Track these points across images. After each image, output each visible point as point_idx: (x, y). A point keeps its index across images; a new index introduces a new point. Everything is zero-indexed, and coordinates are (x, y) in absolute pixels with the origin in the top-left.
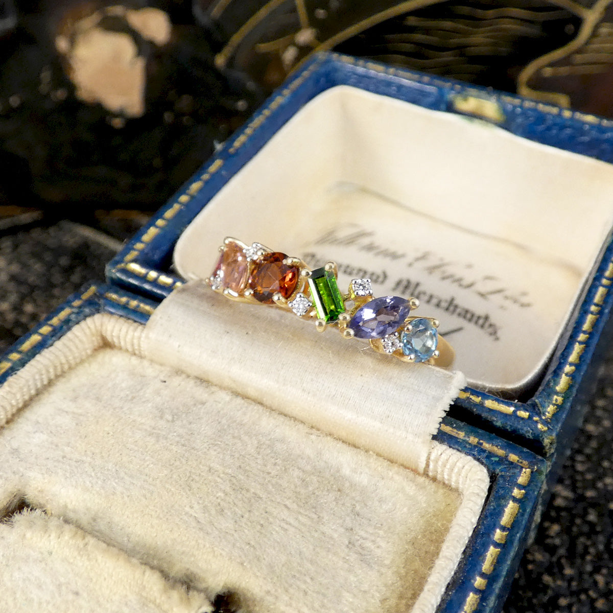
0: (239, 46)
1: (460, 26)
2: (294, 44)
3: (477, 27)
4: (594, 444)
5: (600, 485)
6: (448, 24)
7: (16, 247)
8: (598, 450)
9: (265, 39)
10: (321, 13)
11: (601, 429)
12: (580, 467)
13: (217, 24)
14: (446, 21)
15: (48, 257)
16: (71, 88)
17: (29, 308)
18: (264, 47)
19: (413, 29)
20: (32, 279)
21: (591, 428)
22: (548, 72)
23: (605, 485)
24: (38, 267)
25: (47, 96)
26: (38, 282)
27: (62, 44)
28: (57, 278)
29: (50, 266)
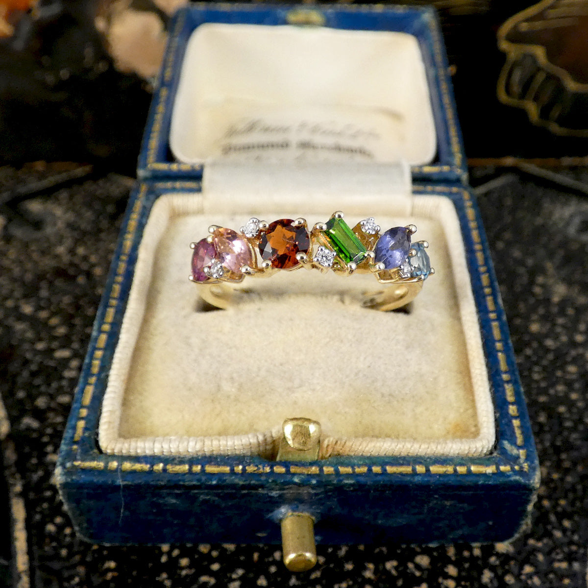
4: (551, 356)
5: (552, 392)
7: (71, 197)
8: (552, 362)
11: (558, 344)
12: (536, 377)
15: (97, 206)
16: (110, 61)
17: (81, 251)
20: (84, 225)
21: (549, 343)
22: (524, 27)
23: (556, 391)
24: (89, 215)
25: (91, 69)
26: (89, 228)
27: (100, 24)
28: (104, 224)
29: (98, 214)
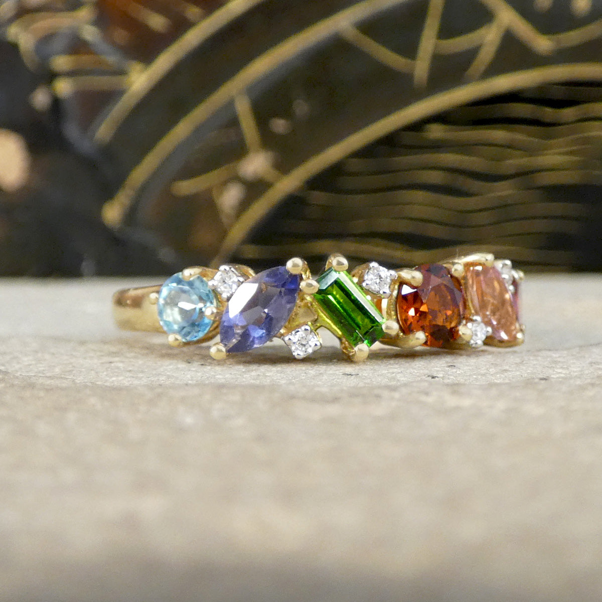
0: (144, 189)
1: (518, 136)
2: (236, 178)
3: (549, 137)
6: (498, 134)
9: (189, 173)
10: (279, 125)
13: (108, 152)
14: (495, 129)
18: (186, 187)
19: (437, 146)
